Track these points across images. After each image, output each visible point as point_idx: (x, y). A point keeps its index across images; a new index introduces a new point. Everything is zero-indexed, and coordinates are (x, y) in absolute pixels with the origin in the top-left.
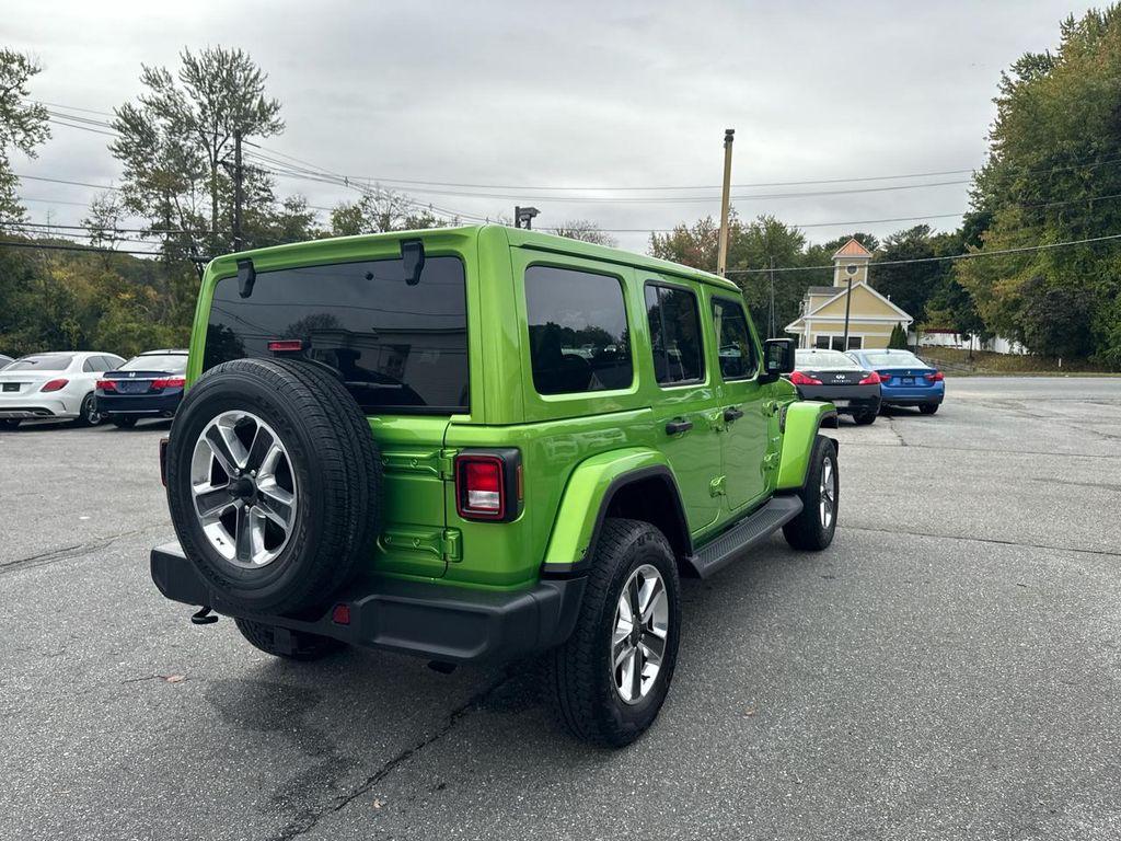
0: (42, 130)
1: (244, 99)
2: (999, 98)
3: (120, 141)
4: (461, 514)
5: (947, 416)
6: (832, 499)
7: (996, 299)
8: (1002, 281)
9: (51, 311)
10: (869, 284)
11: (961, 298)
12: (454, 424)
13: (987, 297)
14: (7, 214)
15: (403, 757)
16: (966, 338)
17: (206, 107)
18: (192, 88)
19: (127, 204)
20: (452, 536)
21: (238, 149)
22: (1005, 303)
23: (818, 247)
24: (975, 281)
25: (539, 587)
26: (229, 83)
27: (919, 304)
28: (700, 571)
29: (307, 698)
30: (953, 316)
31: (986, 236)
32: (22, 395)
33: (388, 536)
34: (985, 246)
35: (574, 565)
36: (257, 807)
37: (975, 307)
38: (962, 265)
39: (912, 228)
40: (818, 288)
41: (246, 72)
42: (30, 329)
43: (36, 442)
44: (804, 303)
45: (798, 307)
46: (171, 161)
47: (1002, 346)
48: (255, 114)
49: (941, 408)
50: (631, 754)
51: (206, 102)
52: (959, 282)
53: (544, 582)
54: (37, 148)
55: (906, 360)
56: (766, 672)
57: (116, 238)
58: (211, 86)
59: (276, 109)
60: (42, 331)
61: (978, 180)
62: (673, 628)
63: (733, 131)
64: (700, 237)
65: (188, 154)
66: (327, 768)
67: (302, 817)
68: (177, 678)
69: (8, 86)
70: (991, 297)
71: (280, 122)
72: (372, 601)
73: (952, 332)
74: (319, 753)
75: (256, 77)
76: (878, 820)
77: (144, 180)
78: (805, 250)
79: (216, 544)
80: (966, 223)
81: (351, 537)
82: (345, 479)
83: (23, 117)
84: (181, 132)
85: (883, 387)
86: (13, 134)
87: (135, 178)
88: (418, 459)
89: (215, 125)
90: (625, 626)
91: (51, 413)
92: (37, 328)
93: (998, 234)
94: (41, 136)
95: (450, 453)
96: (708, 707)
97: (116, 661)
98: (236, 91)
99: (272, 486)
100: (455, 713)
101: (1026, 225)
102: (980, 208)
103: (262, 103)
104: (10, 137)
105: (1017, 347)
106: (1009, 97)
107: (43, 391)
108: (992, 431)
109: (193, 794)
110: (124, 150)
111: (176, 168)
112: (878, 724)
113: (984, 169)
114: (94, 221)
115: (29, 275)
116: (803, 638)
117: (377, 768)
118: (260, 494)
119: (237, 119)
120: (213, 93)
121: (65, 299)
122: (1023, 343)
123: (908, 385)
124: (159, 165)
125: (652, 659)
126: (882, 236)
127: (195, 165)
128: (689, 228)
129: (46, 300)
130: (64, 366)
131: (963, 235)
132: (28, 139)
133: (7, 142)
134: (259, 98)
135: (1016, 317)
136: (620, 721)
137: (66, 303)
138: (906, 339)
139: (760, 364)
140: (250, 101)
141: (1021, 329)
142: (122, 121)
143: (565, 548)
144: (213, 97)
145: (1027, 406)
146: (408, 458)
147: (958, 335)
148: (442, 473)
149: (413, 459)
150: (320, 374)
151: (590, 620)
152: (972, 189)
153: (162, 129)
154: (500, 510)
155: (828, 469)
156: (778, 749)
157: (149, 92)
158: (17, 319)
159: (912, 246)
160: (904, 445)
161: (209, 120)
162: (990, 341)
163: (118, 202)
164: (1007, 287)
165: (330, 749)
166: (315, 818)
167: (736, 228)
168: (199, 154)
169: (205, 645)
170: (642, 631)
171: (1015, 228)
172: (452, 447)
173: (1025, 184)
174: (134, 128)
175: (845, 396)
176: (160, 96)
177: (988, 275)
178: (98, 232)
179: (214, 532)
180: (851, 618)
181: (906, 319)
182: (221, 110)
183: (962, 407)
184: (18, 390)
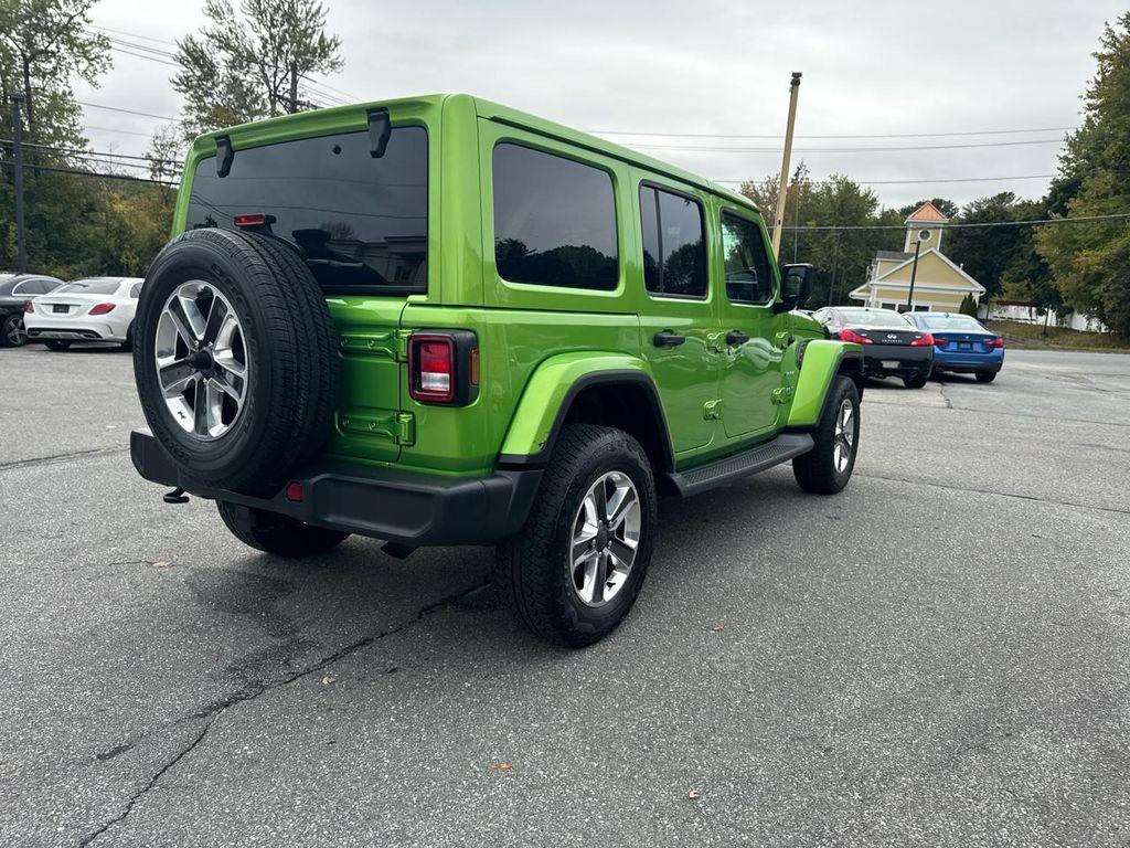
0: (104, 60)
1: (305, 34)
2: (1099, 52)
3: (182, 74)
4: (414, 397)
5: (1004, 385)
6: (850, 443)
7: (1077, 271)
8: (1085, 253)
9: (112, 244)
10: (941, 250)
11: (1040, 270)
12: (412, 305)
13: (1067, 268)
14: (70, 144)
15: (363, 644)
16: (1041, 313)
17: (267, 41)
18: (254, 20)
19: (187, 139)
20: (405, 419)
21: (294, 82)
22: (1086, 276)
23: (893, 211)
24: (1056, 251)
25: (493, 476)
26: (290, 16)
27: (994, 276)
28: (681, 489)
29: (283, 589)
30: (1030, 289)
31: (1073, 204)
32: (72, 316)
33: (346, 419)
34: (1070, 214)
35: (529, 457)
36: (211, 676)
37: (1054, 280)
38: (1042, 235)
39: (995, 195)
40: (887, 252)
41: (308, 6)
42: (91, 261)
43: (81, 362)
44: (871, 269)
45: (865, 273)
46: (231, 97)
47: (1080, 322)
48: (315, 49)
49: (1000, 376)
50: (588, 654)
51: (267, 36)
52: (1038, 253)
53: (498, 472)
54: (99, 78)
55: (969, 325)
56: (744, 595)
57: (175, 173)
58: (272, 20)
59: (336, 45)
60: (102, 263)
61: (1070, 144)
62: (645, 538)
63: (800, 75)
64: (767, 194)
65: (248, 90)
66: (287, 648)
67: (251, 685)
68: (162, 564)
69: (72, 13)
70: (1071, 269)
71: (340, 60)
72: (322, 480)
73: (1025, 305)
74: (283, 634)
75: (318, 12)
76: (823, 729)
77: (204, 115)
78: (877, 213)
79: (177, 417)
80: (1053, 190)
81: (301, 412)
82: (294, 351)
83: (86, 46)
84: (241, 67)
85: (937, 350)
86: (77, 62)
87: (196, 113)
88: (376, 340)
89: (275, 60)
90: (591, 529)
91: (98, 336)
92: (98, 260)
93: (1086, 201)
94: (104, 66)
95: (405, 333)
96: (676, 621)
97: (108, 546)
98: (297, 26)
99: (229, 359)
100: (424, 610)
101: (1117, 192)
102: (1069, 175)
103: (322, 39)
104: (74, 65)
105: (1094, 325)
106: (1112, 51)
107: (90, 313)
108: (1048, 401)
109: (152, 659)
110: (185, 84)
111: (236, 104)
112: (847, 647)
113: (1078, 132)
114: (155, 156)
115: (91, 208)
116: (791, 568)
117: (334, 651)
118: (218, 367)
119: (296, 54)
120: (275, 26)
121: (124, 233)
122: (1103, 319)
123: (965, 350)
124: (219, 100)
125: (621, 568)
126: (962, 203)
127: (255, 101)
128: (757, 186)
129: (107, 232)
130: (111, 290)
131: (1048, 202)
132: (91, 68)
133: (70, 71)
134: (320, 34)
135: (1097, 291)
136: (575, 619)
137: (125, 237)
138: (976, 310)
139: (776, 293)
140: (311, 36)
141: (1101, 305)
142: (184, 54)
143: (523, 440)
144: (274, 31)
145: (1094, 380)
146: (365, 339)
147: (1034, 309)
148: (397, 353)
149: (370, 340)
150: (277, 246)
151: (547, 516)
152: (1062, 154)
153: (223, 63)
154: (450, 393)
155: (848, 412)
156: (737, 661)
157: (211, 25)
158: (78, 250)
159: (992, 212)
160: (950, 407)
161: (270, 54)
162: (1068, 317)
163: (179, 136)
164: (1089, 259)
165: (293, 632)
166: (263, 688)
167: (807, 186)
168: (259, 90)
169: (196, 539)
170: (610, 537)
171: (1106, 196)
172: (408, 328)
173: (1121, 147)
174: (196, 61)
175: (895, 357)
176: (222, 29)
177: (1070, 245)
178: (158, 166)
179: (176, 405)
180: (846, 555)
181: (978, 290)
182: (281, 44)
183: (1023, 378)
184: (67, 311)
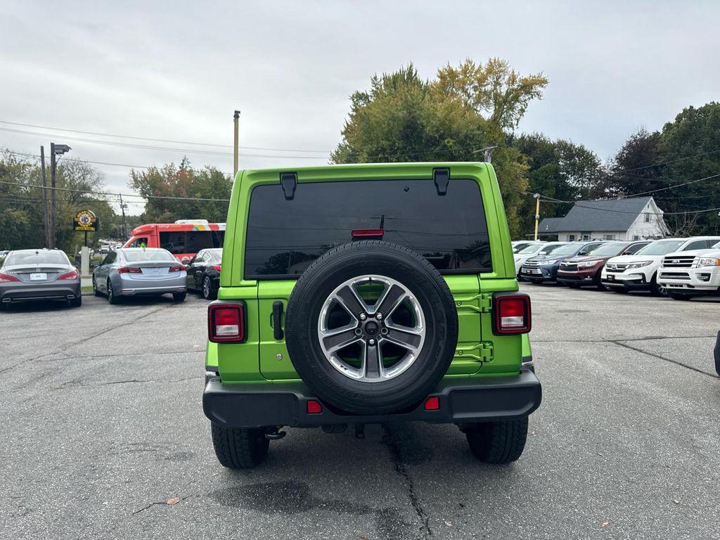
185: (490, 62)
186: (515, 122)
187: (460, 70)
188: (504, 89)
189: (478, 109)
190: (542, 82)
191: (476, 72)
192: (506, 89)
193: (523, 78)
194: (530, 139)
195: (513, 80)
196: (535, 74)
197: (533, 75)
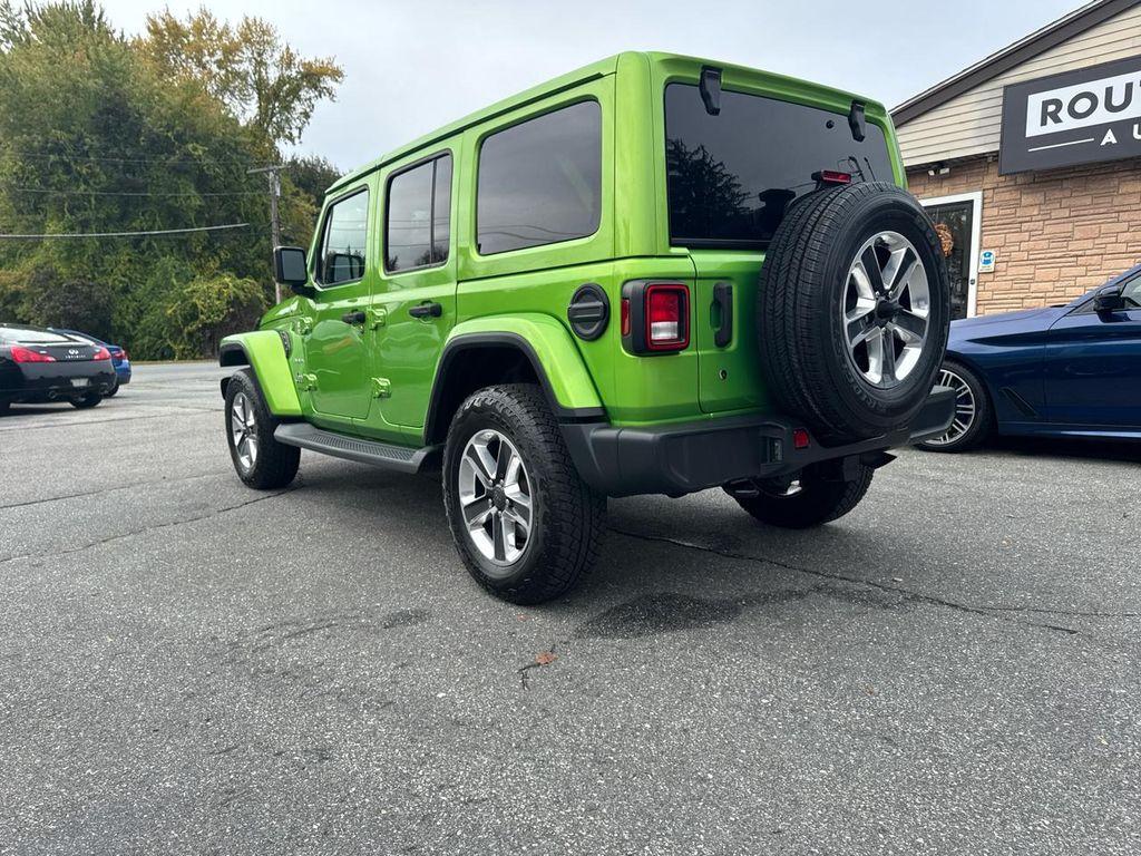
185: (247, 24)
186: (295, 133)
187: (190, 26)
188: (273, 75)
189: (227, 101)
190: (336, 74)
191: (220, 36)
192: (278, 75)
193: (307, 61)
194: (306, 165)
195: (288, 60)
196: (323, 57)
197: (320, 58)
